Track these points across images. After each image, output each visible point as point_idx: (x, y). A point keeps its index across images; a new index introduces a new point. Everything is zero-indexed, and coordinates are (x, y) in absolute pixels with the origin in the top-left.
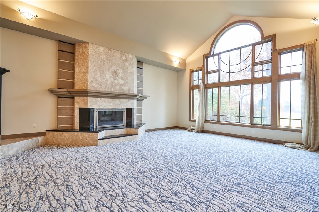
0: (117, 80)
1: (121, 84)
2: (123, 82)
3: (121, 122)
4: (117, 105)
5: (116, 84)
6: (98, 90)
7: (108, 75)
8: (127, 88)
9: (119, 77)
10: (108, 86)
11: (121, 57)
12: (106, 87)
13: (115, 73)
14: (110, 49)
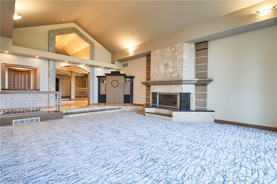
0: (168, 70)
1: (171, 72)
2: (173, 70)
3: (175, 104)
4: (168, 90)
5: (167, 74)
6: (156, 80)
7: (162, 68)
8: (176, 75)
9: (169, 67)
10: (161, 76)
11: (171, 50)
12: (160, 77)
13: (166, 65)
14: (163, 48)
